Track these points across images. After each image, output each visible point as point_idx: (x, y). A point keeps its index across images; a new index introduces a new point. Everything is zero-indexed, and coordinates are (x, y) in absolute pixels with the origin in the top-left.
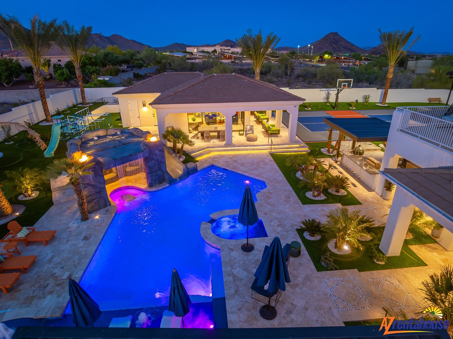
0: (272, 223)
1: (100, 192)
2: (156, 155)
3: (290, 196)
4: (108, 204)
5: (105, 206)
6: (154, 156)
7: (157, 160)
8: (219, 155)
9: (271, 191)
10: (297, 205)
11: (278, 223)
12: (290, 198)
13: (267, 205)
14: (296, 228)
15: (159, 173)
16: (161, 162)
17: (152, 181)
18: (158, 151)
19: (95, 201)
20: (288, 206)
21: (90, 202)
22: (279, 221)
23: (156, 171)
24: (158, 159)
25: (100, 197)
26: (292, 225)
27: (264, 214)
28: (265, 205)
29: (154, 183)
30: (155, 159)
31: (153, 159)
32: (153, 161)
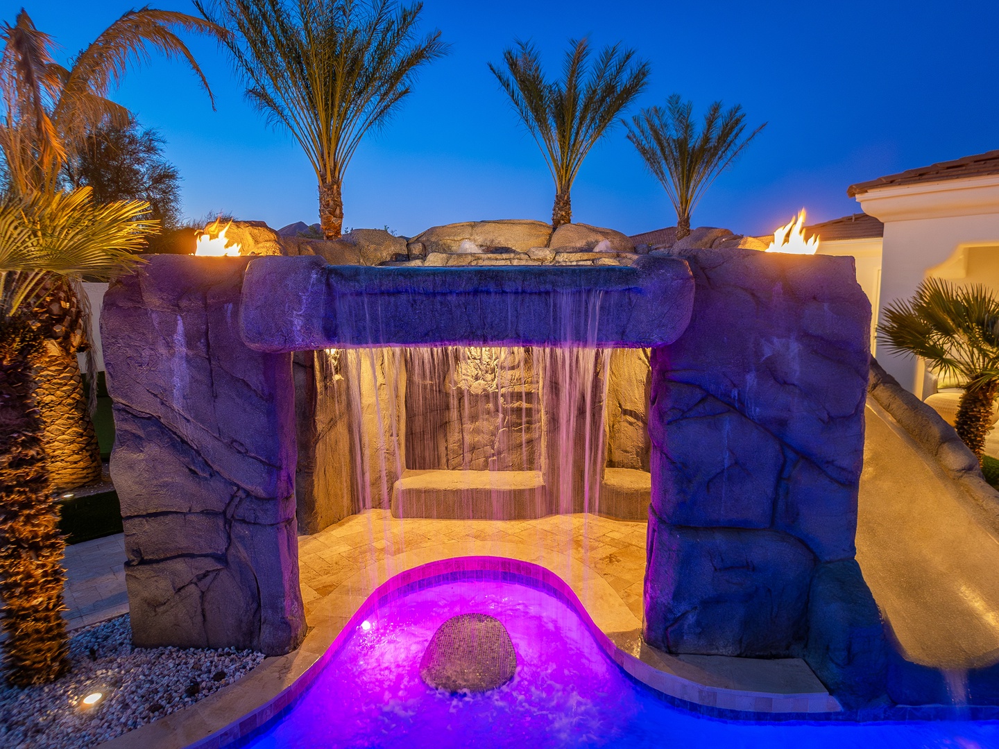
1: (228, 522)
2: (772, 372)
4: (266, 634)
5: (247, 640)
6: (751, 379)
7: (777, 428)
15: (771, 551)
16: (808, 459)
17: (677, 596)
18: (795, 347)
19: (180, 566)
21: (143, 562)
23: (738, 527)
24: (783, 423)
25: (222, 559)
29: (698, 623)
30: (756, 411)
31: (738, 407)
32: (728, 424)
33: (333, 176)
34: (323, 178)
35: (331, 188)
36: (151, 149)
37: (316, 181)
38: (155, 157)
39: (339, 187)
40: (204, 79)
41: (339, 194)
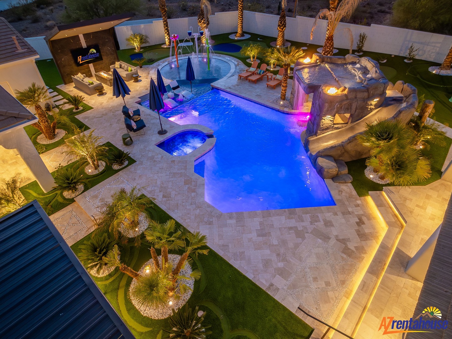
0: (160, 156)
3: (164, 199)
8: (372, 236)
9: (193, 194)
10: (149, 189)
11: (155, 159)
12: (164, 196)
13: (180, 172)
14: (137, 163)
20: (159, 182)
22: (155, 161)
26: (141, 163)
27: (174, 161)
28: (183, 171)
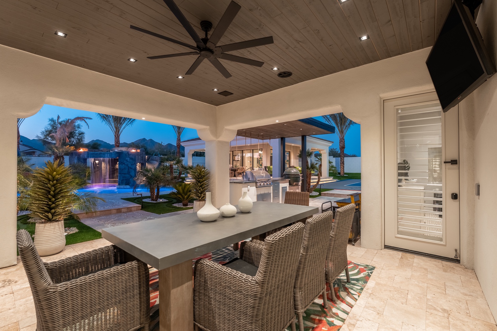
2: (127, 161)
6: (125, 161)
15: (127, 176)
16: (131, 168)
18: (129, 159)
23: (125, 174)
24: (128, 165)
29: (121, 182)
30: (126, 164)
31: (124, 164)
32: (124, 165)
33: (117, 136)
34: (115, 136)
35: (117, 138)
36: (79, 128)
37: (114, 137)
38: (80, 129)
39: (119, 138)
40: (87, 124)
41: (119, 139)
